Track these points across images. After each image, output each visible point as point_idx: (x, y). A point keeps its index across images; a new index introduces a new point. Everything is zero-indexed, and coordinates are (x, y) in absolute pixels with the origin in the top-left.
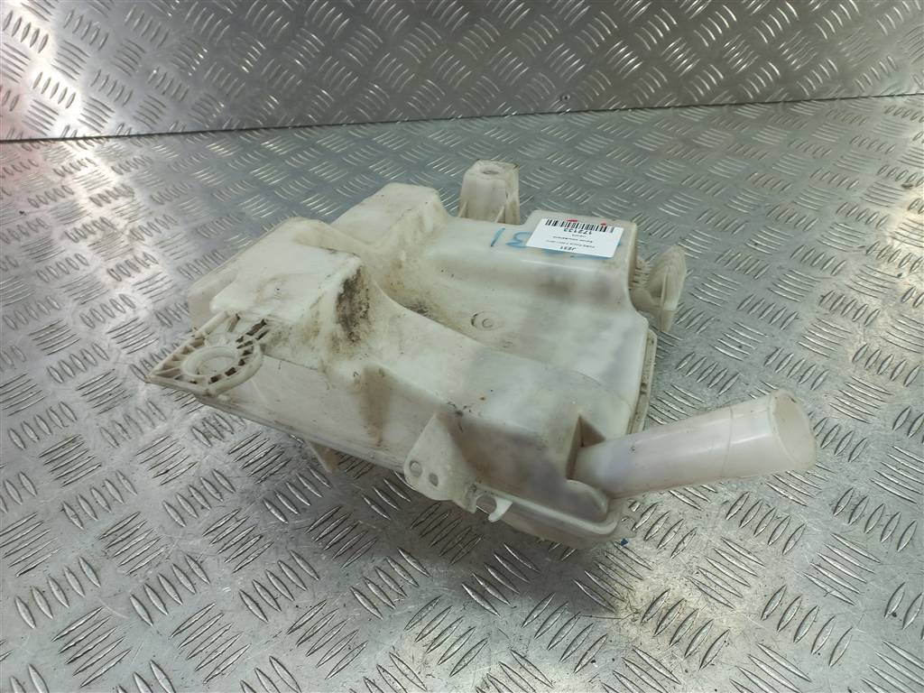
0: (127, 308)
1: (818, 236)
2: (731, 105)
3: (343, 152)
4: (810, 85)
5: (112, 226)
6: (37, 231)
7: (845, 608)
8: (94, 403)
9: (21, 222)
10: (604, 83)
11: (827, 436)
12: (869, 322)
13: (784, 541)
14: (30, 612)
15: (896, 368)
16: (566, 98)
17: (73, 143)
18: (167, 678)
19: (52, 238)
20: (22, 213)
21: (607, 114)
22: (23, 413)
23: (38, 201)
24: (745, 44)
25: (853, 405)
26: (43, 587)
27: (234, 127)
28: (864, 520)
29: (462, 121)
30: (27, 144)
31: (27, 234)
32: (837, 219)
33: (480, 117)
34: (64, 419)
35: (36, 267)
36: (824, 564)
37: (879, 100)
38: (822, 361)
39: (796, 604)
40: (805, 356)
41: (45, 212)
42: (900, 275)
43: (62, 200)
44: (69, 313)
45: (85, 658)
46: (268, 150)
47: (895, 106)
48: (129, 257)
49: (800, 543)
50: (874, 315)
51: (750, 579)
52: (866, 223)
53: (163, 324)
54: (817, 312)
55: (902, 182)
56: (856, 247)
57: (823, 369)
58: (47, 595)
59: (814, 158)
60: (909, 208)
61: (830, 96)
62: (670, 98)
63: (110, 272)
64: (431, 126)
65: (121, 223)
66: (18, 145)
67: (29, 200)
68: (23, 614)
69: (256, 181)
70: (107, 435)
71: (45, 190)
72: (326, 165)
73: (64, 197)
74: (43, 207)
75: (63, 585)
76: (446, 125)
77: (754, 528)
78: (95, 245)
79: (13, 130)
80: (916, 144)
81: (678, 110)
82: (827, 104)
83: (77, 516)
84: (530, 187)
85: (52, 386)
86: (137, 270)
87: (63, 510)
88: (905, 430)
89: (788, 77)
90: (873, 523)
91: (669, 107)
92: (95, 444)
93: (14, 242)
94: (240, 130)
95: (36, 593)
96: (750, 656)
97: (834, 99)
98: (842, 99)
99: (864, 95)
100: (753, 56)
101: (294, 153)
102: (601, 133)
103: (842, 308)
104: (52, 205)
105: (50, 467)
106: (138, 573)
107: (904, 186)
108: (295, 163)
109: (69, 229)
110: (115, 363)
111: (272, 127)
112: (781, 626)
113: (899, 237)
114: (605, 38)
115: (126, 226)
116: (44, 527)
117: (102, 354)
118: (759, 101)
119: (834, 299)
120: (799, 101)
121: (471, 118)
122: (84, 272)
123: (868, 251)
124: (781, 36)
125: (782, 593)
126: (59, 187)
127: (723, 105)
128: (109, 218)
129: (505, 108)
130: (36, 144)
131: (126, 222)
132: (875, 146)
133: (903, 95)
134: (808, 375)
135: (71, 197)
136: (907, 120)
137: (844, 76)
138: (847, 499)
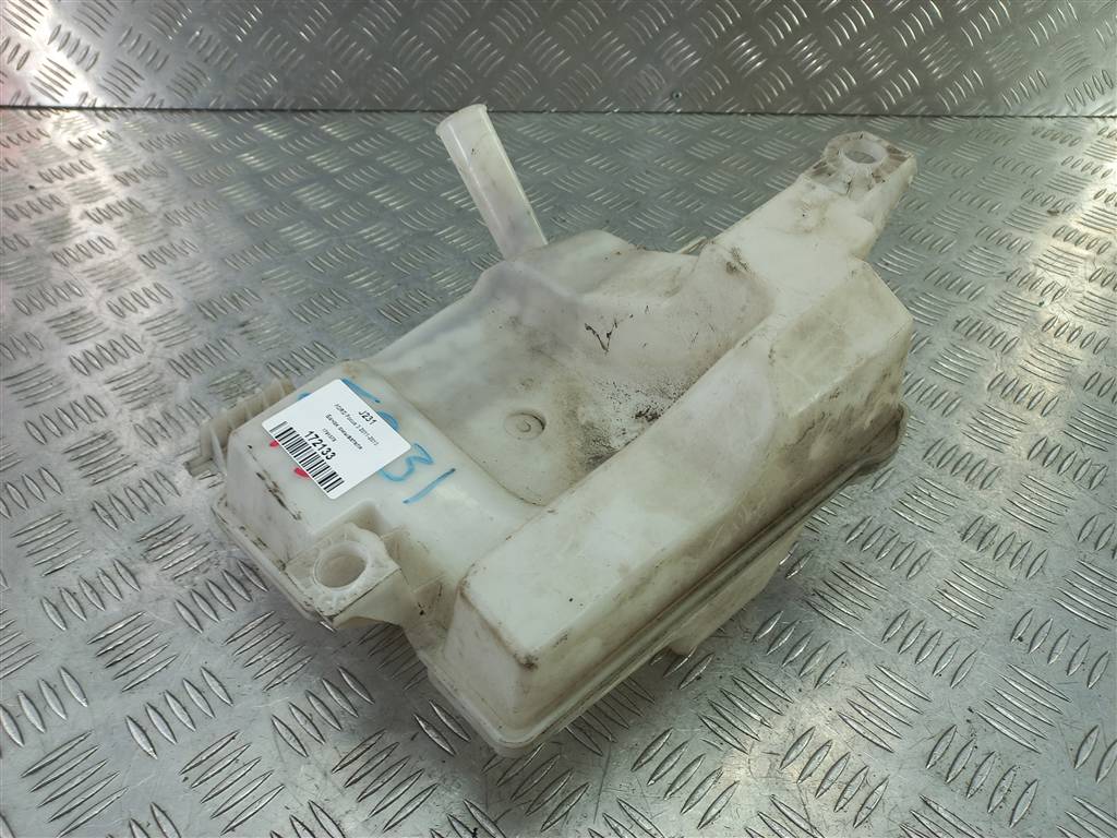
0: (163, 298)
1: (955, 259)
2: (863, 115)
3: (416, 143)
4: (951, 99)
5: (143, 209)
6: (51, 209)
7: (970, 632)
8: (126, 398)
9: (31, 198)
10: (722, 81)
11: (958, 463)
12: (1007, 350)
13: (907, 567)
14: (59, 613)
15: (1034, 398)
16: (677, 96)
17: (93, 113)
18: (221, 685)
19: (69, 217)
20: (31, 187)
21: (724, 117)
22: (42, 405)
23: (51, 176)
24: (883, 46)
25: (987, 433)
26: (75, 588)
27: (288, 106)
28: (994, 548)
29: (557, 116)
30: (36, 113)
31: (40, 212)
32: (976, 243)
33: (577, 112)
34: (92, 413)
35: (51, 248)
36: (950, 589)
37: (1027, 120)
38: (954, 388)
39: (920, 627)
40: (938, 382)
41: (60, 188)
42: (1041, 304)
43: (80, 177)
44: (92, 299)
45: (127, 661)
46: (328, 134)
47: (1043, 128)
48: (164, 243)
49: (926, 568)
50: (1013, 343)
51: (872, 603)
52: (1008, 248)
53: (206, 317)
54: (952, 337)
55: (1048, 207)
56: (995, 273)
57: (956, 396)
58: (79, 596)
59: (955, 177)
60: (1054, 236)
61: (973, 113)
62: (795, 104)
63: (141, 258)
64: (520, 118)
65: (152, 205)
66: (24, 113)
67: (41, 175)
68: (52, 616)
69: (312, 167)
70: (143, 433)
71: (60, 163)
72: (395, 155)
73: (82, 172)
74: (58, 182)
75: (98, 587)
76: (537, 119)
77: (877, 552)
78: (122, 228)
79: (18, 95)
80: (1064, 169)
81: (803, 118)
82: (968, 122)
83: (110, 517)
84: (634, 191)
85: (76, 377)
86: (174, 257)
87: (94, 509)
88: (1040, 460)
89: (927, 88)
90: (1002, 550)
91: (792, 114)
92: (129, 441)
93: (24, 220)
94: (294, 111)
95: (65, 595)
96: (868, 678)
97: (977, 117)
98: (986, 116)
99: (1011, 114)
100: (891, 60)
101: (358, 139)
102: (716, 137)
103: (979, 334)
104: (68, 181)
105: (78, 464)
106: (183, 579)
107: (1049, 212)
108: (359, 150)
109: (90, 208)
110: (150, 357)
111: (330, 109)
112: (903, 649)
113: (1042, 264)
114: (727, 29)
115: (159, 209)
116: (72, 525)
117: (135, 347)
118: (894, 113)
119: (971, 325)
120: (938, 117)
121: (567, 112)
122: (108, 257)
123: (1008, 277)
124: (923, 40)
125: (905, 616)
126: (75, 162)
127: (854, 115)
128: (139, 199)
129: (607, 102)
130: (45, 112)
131: (160, 204)
132: (1021, 169)
133: (1052, 117)
134: (938, 402)
135: (91, 174)
136: (1056, 143)
137: (990, 91)
138: (976, 527)
